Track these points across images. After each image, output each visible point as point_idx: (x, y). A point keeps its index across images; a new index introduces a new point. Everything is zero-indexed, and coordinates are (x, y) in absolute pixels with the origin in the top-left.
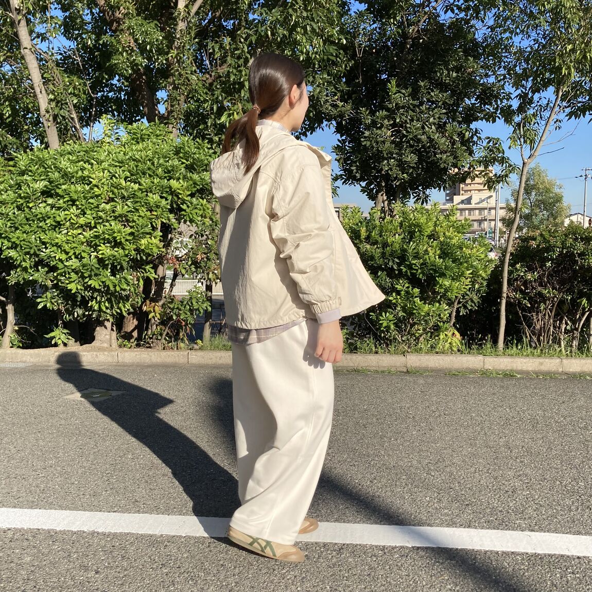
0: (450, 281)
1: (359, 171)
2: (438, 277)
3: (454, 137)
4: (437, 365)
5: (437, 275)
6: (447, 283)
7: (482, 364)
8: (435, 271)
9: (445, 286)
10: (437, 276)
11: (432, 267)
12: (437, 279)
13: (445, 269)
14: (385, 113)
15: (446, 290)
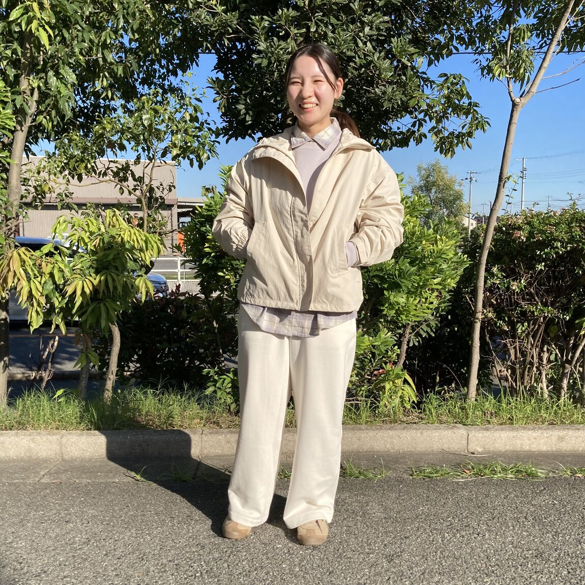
0: (405, 296)
1: (251, 112)
2: (387, 289)
3: (403, 60)
4: (388, 446)
5: (386, 286)
6: (401, 299)
7: (465, 442)
8: (382, 279)
9: (398, 304)
10: (385, 289)
11: (377, 273)
12: (386, 293)
13: (399, 276)
14: (292, 13)
15: (398, 312)
